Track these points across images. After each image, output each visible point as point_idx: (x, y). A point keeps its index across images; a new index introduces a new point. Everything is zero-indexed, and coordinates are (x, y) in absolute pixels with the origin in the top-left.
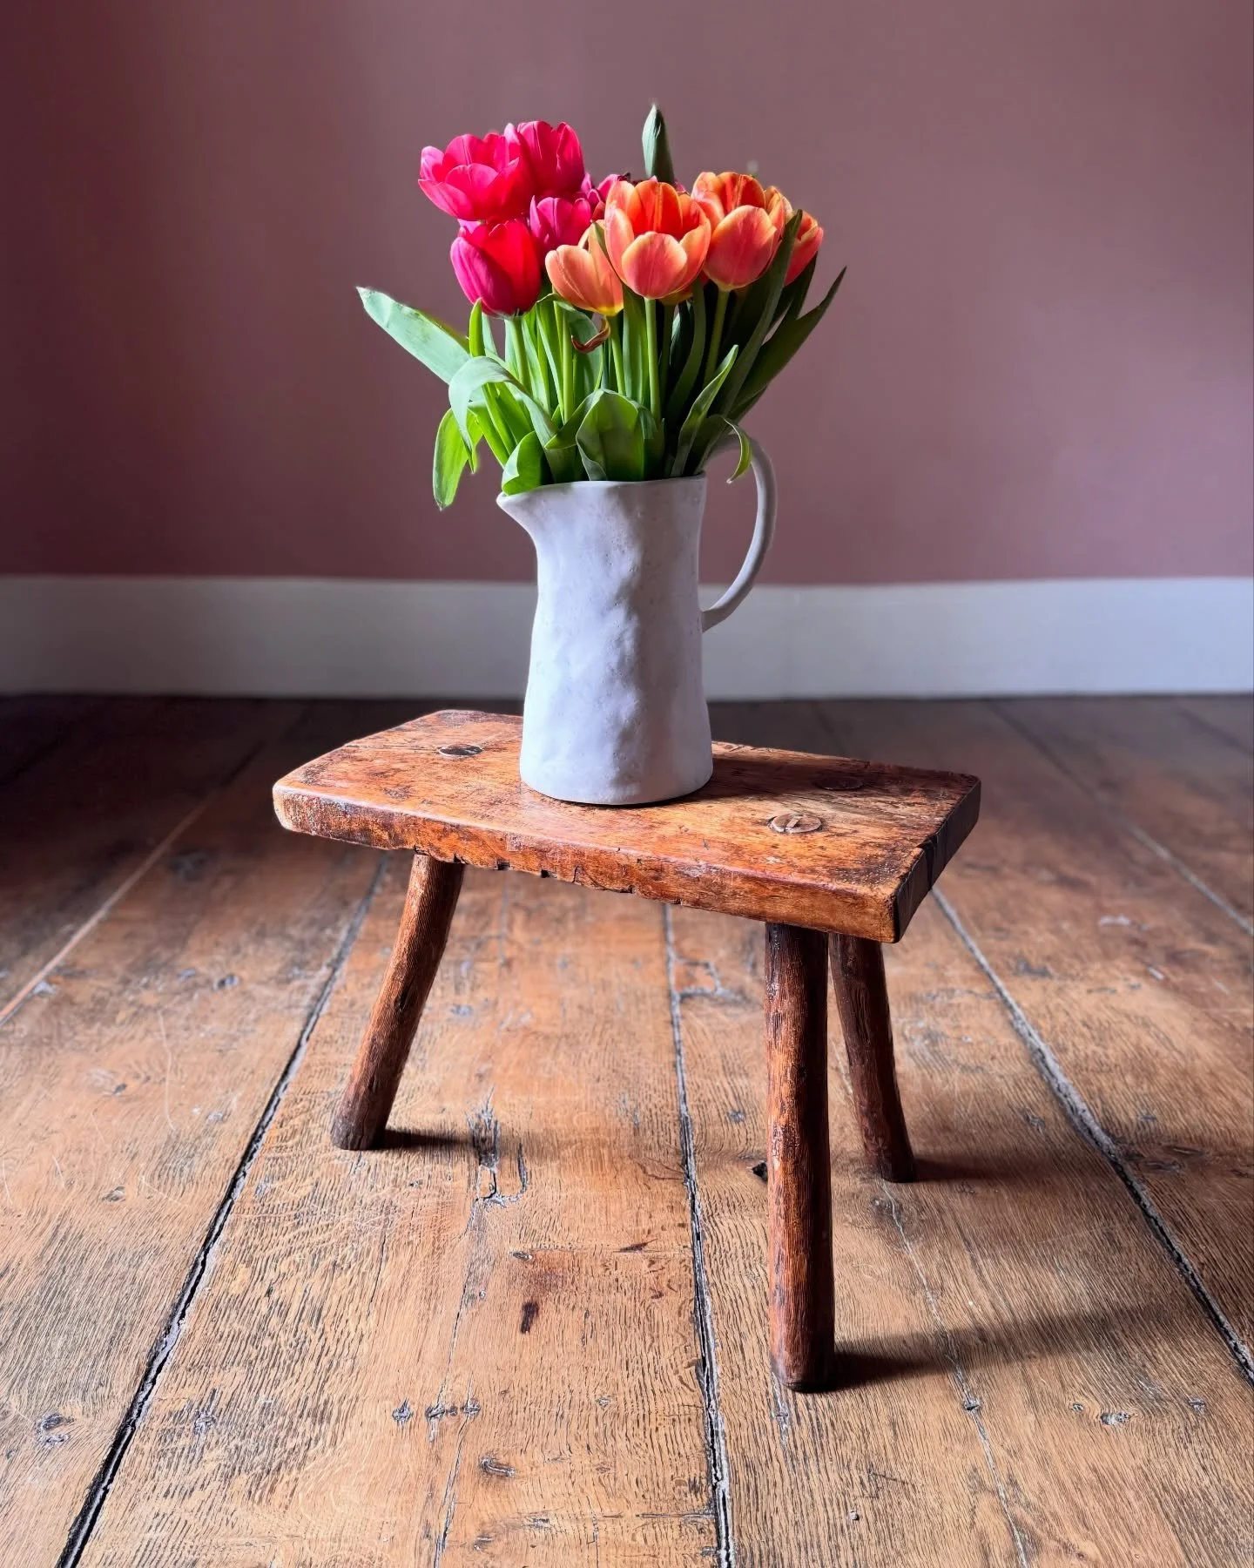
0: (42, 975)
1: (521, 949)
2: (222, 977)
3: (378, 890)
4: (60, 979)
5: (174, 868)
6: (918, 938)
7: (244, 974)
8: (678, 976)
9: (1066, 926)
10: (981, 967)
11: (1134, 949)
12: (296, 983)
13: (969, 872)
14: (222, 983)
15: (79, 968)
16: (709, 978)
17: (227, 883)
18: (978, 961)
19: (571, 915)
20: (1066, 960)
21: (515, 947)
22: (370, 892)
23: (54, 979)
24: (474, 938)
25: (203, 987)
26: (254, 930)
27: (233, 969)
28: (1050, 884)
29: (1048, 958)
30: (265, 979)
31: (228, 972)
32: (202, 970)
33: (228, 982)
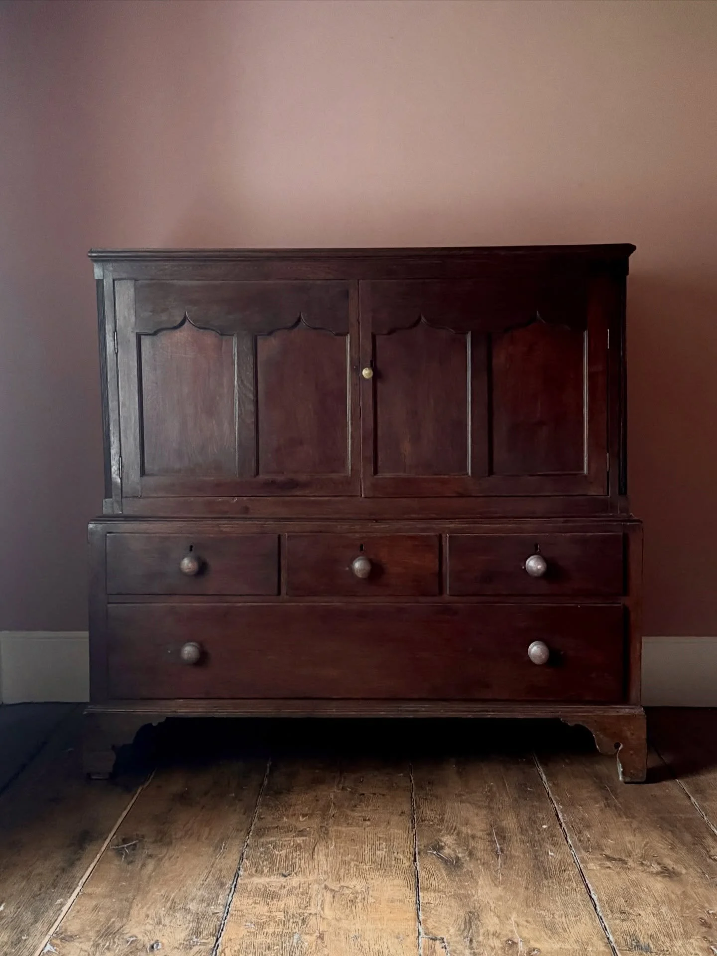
0: (47, 938)
1: (329, 925)
2: (152, 942)
3: (241, 873)
4: (58, 942)
5: (119, 852)
6: (573, 919)
7: (165, 941)
8: (424, 949)
9: (664, 909)
10: (610, 942)
11: (704, 929)
12: (196, 949)
13: (608, 864)
14: (152, 947)
15: (69, 933)
16: (444, 950)
17: (151, 865)
18: (608, 938)
19: (360, 897)
20: (662, 938)
21: (325, 923)
22: (237, 875)
23: (55, 941)
24: (301, 914)
25: (141, 950)
26: (168, 905)
27: (158, 936)
28: (658, 874)
29: (651, 937)
30: (177, 945)
31: (155, 939)
32: (140, 937)
33: (155, 946)
